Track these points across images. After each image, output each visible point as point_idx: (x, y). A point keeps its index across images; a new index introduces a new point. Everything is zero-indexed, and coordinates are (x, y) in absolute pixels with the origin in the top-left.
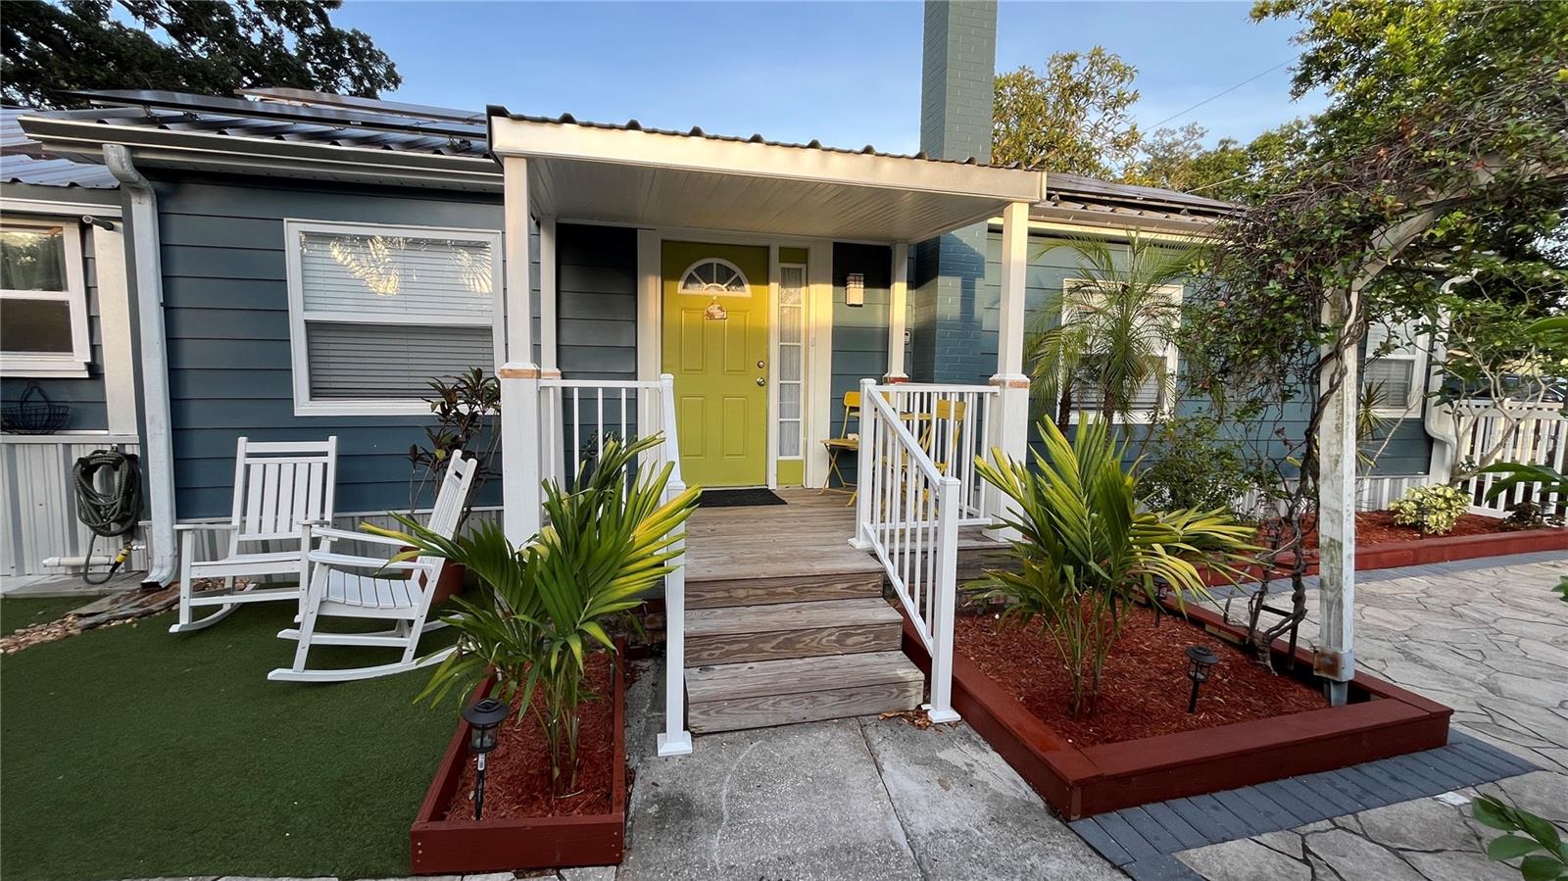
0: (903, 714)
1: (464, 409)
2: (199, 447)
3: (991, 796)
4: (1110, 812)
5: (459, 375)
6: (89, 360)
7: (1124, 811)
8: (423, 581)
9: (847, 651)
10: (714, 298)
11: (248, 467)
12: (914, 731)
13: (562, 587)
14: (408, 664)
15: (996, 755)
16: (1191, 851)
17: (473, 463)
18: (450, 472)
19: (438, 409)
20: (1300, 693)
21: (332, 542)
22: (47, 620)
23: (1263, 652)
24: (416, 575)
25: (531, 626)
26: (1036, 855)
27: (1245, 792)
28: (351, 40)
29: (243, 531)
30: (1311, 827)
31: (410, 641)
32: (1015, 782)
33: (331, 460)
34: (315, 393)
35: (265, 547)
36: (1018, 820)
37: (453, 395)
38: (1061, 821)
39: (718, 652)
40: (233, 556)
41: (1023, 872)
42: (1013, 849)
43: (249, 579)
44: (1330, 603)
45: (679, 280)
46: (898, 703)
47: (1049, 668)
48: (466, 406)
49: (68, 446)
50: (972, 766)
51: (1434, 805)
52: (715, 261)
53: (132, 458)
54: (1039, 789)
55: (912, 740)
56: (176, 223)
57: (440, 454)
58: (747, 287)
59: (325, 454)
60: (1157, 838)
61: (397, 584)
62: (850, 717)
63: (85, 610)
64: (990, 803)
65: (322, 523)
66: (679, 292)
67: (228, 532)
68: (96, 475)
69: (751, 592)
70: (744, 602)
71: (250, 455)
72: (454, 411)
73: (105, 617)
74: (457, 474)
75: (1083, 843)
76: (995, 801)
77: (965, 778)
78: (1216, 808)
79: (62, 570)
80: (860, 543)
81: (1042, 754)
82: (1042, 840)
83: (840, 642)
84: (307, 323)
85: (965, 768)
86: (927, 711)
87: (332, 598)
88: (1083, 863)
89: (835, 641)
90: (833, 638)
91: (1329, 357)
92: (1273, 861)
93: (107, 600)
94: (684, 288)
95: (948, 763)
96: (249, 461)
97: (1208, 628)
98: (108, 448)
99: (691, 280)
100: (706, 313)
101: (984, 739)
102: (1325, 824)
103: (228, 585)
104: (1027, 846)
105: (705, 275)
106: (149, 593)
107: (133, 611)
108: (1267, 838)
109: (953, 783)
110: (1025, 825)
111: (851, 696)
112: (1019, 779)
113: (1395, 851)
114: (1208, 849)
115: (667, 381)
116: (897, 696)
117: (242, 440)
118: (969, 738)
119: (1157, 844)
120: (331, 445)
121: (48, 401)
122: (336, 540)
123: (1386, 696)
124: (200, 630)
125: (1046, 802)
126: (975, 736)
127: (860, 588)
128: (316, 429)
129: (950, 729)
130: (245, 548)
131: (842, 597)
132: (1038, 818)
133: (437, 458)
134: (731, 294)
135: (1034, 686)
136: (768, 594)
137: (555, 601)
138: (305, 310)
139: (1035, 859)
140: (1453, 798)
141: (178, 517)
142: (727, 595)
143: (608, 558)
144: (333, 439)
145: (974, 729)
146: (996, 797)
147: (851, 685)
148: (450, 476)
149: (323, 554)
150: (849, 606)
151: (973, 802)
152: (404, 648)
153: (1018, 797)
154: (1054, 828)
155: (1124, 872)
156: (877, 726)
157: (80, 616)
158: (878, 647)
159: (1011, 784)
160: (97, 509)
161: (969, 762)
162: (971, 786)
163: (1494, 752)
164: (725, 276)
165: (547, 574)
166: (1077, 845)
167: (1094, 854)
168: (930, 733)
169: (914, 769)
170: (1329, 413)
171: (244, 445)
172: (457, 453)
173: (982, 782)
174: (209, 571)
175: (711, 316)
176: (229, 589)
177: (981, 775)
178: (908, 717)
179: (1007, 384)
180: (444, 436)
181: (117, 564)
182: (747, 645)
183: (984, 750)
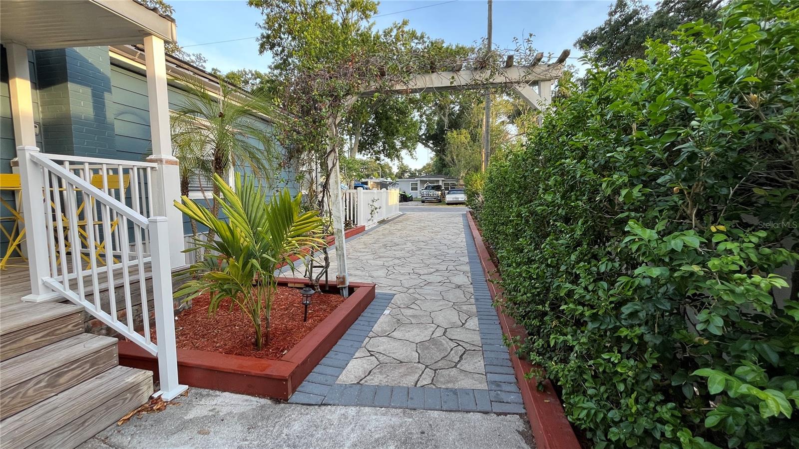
0: (140, 410)
3: (238, 417)
4: (301, 383)
7: (307, 378)
9: (62, 389)
12: (156, 415)
15: (227, 394)
16: (340, 377)
20: (333, 298)
23: (316, 286)
26: (285, 429)
27: (340, 342)
30: (365, 342)
32: (247, 400)
36: (263, 418)
38: (284, 403)
41: (285, 442)
42: (271, 435)
44: (340, 256)
46: (135, 403)
47: (228, 332)
50: (214, 409)
51: (384, 317)
54: (263, 395)
55: (158, 421)
60: (326, 381)
62: (85, 442)
64: (241, 422)
75: (300, 406)
76: (243, 418)
77: (216, 418)
78: (336, 354)
80: (41, 296)
81: (264, 373)
82: (281, 419)
83: (51, 385)
85: (211, 413)
86: (159, 397)
88: (307, 414)
89: (45, 387)
90: (43, 384)
91: (331, 152)
92: (364, 362)
95: (196, 418)
97: (289, 285)
101: (212, 389)
102: (367, 339)
104: (277, 427)
108: (357, 355)
109: (209, 427)
110: (268, 418)
111: (84, 422)
112: (248, 397)
113: (387, 336)
114: (344, 372)
116: (131, 400)
118: (202, 396)
119: (328, 383)
123: (359, 287)
125: (270, 399)
126: (205, 392)
127: (58, 332)
129: (183, 398)
131: (37, 347)
132: (272, 410)
135: (225, 345)
139: (285, 431)
140: (387, 312)
145: (201, 387)
146: (242, 416)
147: (82, 413)
150: (50, 351)
151: (230, 428)
153: (254, 407)
154: (282, 409)
155: (325, 405)
156: (119, 432)
158: (96, 372)
159: (245, 403)
161: (211, 408)
162: (222, 420)
163: (385, 294)
166: (299, 408)
167: (308, 407)
168: (170, 409)
169: (173, 439)
170: (332, 176)
173: (228, 414)
177: (224, 411)
178: (146, 409)
179: (164, 162)
183: (216, 396)
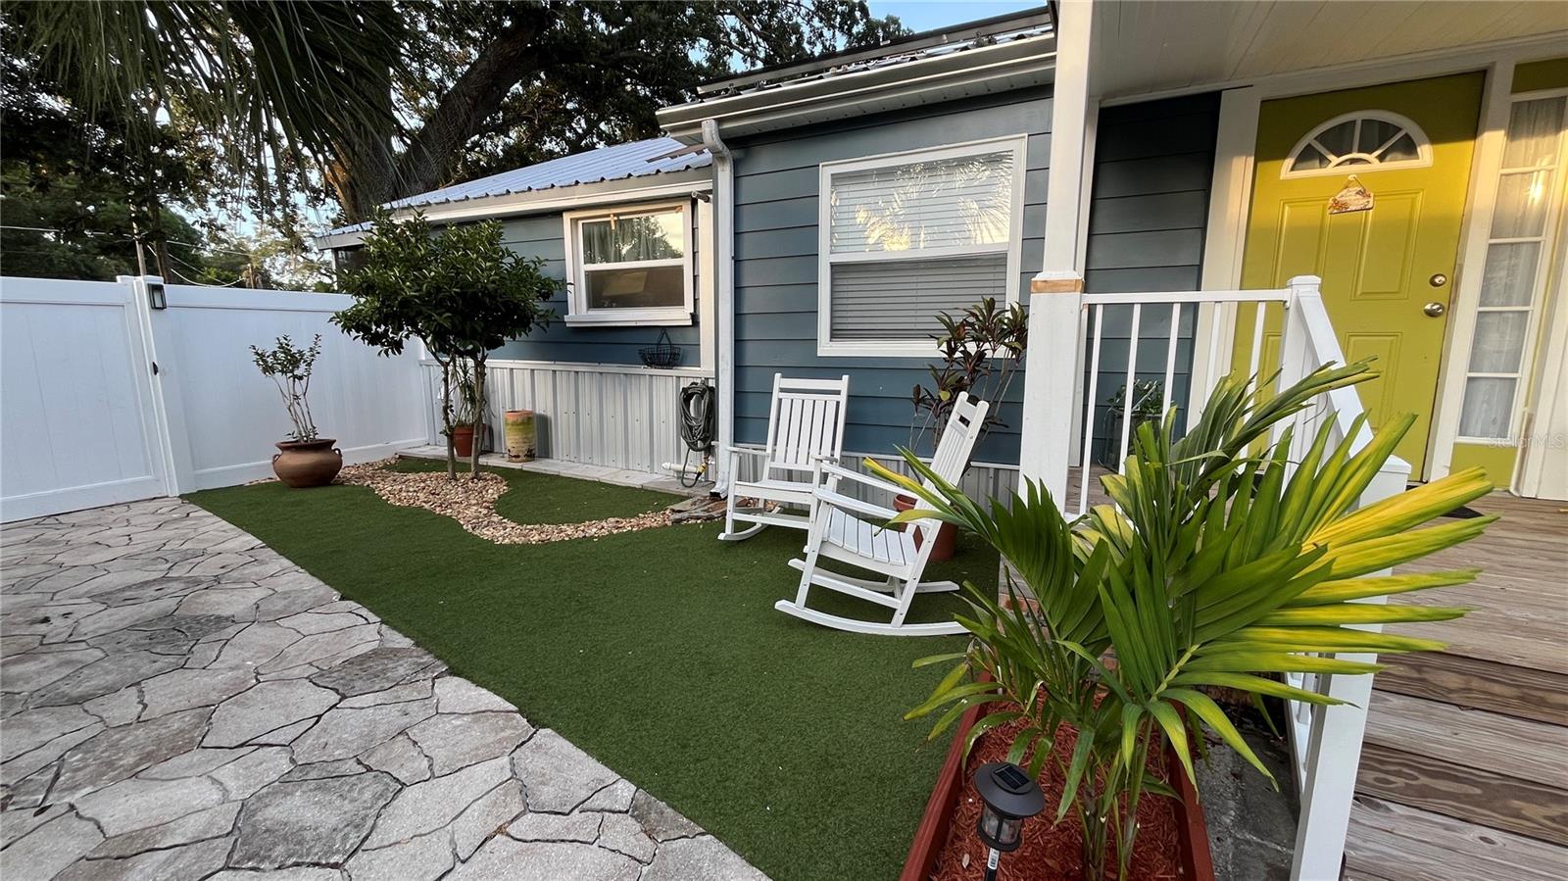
1: (972, 347)
2: (751, 384)
5: (969, 306)
6: (692, 311)
8: (918, 538)
10: (1350, 178)
11: (780, 400)
13: (1145, 614)
14: (896, 628)
17: (983, 406)
18: (954, 417)
19: (944, 347)
21: (838, 480)
22: (657, 510)
24: (911, 529)
25: (1077, 658)
28: (884, 26)
29: (773, 460)
31: (901, 604)
33: (843, 399)
34: (835, 334)
35: (790, 476)
37: (962, 330)
39: (1400, 782)
40: (765, 481)
43: (775, 503)
45: (1284, 157)
48: (974, 344)
49: (678, 377)
52: (1359, 116)
53: (712, 390)
56: (745, 182)
57: (945, 396)
58: (1426, 151)
59: (838, 393)
61: (892, 534)
63: (677, 507)
65: (832, 461)
66: (1282, 177)
67: (764, 457)
68: (692, 402)
69: (1475, 683)
70: (1455, 697)
71: (782, 390)
72: (962, 348)
73: (686, 515)
74: (963, 420)
79: (672, 473)
84: (833, 265)
87: (832, 539)
93: (689, 501)
94: (1292, 169)
96: (782, 395)
98: (699, 381)
99: (1308, 156)
100: (1331, 201)
103: (761, 505)
105: (1338, 142)
106: (714, 501)
107: (702, 514)
115: (1309, 288)
117: (778, 376)
120: (843, 384)
121: (670, 344)
122: (841, 478)
124: (740, 541)
128: (831, 368)
130: (776, 474)
133: (940, 401)
134: (1389, 165)
136: (1518, 698)
137: (1129, 634)
138: (831, 253)
141: (735, 441)
142: (1416, 675)
143: (1252, 587)
144: (846, 378)
148: (954, 421)
149: (829, 492)
152: (895, 610)
157: (673, 511)
160: (691, 428)
164: (1381, 139)
165: (1118, 586)
171: (779, 382)
172: (963, 396)
174: (747, 491)
175: (1341, 207)
176: (761, 509)
180: (949, 377)
181: (699, 474)
182: (1478, 791)
